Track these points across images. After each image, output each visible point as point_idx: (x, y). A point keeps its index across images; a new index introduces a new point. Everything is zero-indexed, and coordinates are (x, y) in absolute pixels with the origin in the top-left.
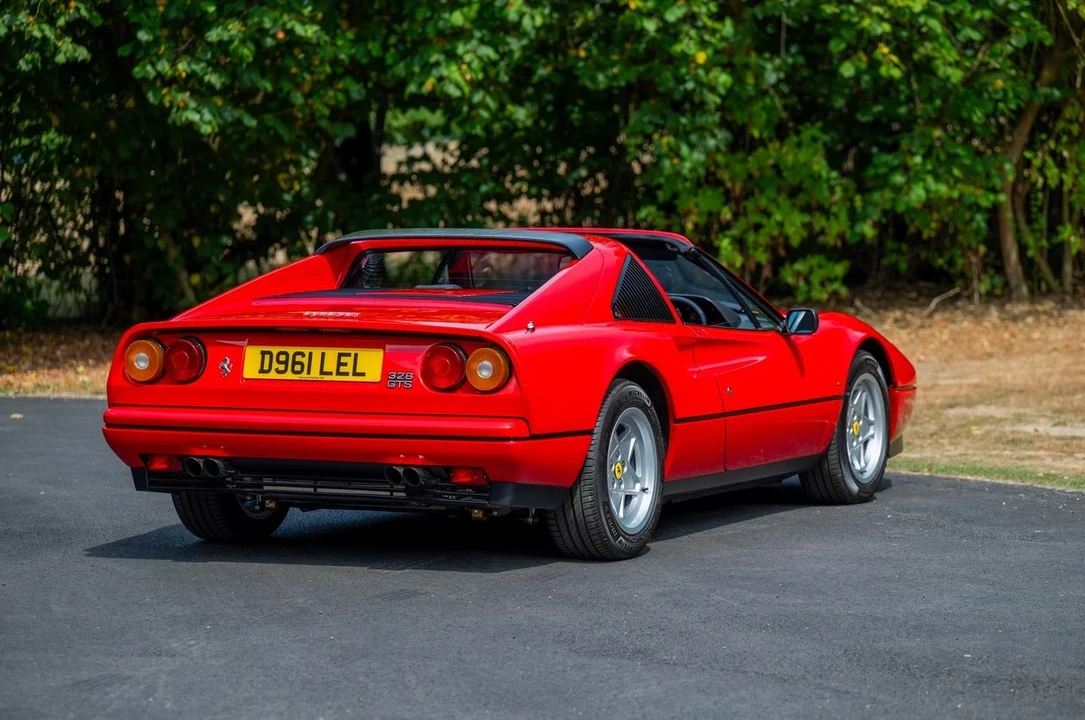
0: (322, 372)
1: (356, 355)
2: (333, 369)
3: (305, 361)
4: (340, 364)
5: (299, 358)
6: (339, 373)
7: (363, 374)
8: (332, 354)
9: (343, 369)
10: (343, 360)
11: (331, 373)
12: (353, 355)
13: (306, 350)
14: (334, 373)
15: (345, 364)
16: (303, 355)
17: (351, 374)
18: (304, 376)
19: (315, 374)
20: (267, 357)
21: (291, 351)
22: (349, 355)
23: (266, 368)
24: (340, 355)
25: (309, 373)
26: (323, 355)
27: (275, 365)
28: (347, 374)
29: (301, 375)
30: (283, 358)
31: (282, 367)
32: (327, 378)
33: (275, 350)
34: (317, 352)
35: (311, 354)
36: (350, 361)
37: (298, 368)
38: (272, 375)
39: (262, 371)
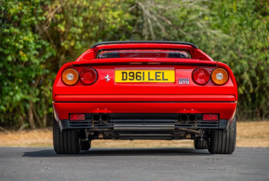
0: (149, 79)
1: (163, 73)
2: (154, 78)
3: (142, 75)
4: (156, 76)
5: (138, 74)
6: (156, 79)
7: (167, 80)
8: (153, 73)
9: (158, 78)
10: (158, 74)
11: (153, 80)
12: (162, 73)
13: (142, 72)
14: (155, 79)
15: (159, 76)
16: (140, 73)
17: (162, 79)
18: (142, 81)
19: (146, 80)
20: (125, 74)
21: (135, 72)
22: (160, 73)
23: (125, 78)
24: (156, 73)
25: (144, 80)
26: (149, 73)
27: (129, 77)
28: (160, 80)
29: (140, 81)
30: (132, 74)
31: (132, 78)
32: (151, 81)
33: (128, 72)
34: (146, 72)
35: (144, 73)
36: (161, 75)
37: (138, 78)
38: (128, 81)
39: (123, 79)
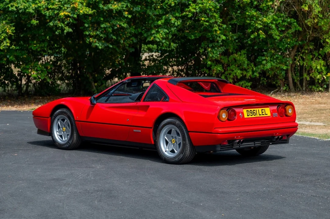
0: (260, 115)
1: (265, 110)
3: (255, 112)
4: (262, 112)
6: (263, 115)
7: (267, 114)
8: (260, 109)
9: (263, 113)
11: (261, 115)
13: (255, 109)
15: (263, 112)
18: (256, 116)
19: (258, 116)
20: (248, 112)
21: (252, 110)
22: (263, 110)
24: (262, 110)
28: (264, 115)
30: (251, 112)
31: (251, 114)
32: (261, 116)
33: (249, 110)
34: (257, 109)
37: (255, 114)
38: (250, 117)
39: (248, 116)
